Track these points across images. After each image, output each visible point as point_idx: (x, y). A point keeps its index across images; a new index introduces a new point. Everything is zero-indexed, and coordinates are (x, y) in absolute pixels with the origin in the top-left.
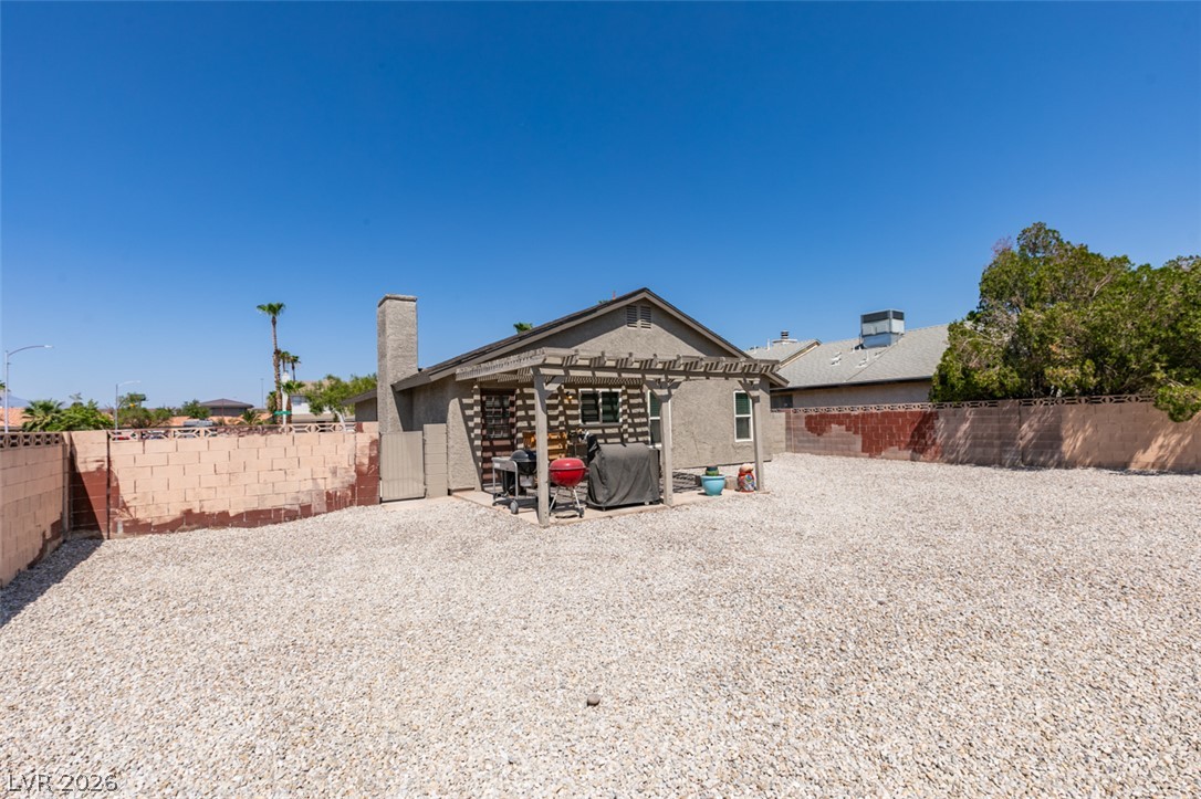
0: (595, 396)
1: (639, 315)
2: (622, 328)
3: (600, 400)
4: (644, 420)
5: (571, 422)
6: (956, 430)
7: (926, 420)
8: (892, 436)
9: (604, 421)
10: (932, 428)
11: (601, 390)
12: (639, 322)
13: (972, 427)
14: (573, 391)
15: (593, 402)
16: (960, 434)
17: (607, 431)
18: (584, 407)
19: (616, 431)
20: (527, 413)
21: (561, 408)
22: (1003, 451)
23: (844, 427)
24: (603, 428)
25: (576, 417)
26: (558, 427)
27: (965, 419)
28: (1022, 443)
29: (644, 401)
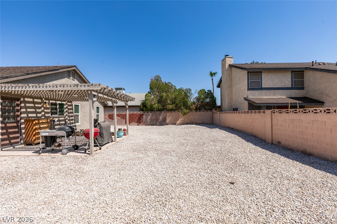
0: (56, 104)
1: (71, 75)
2: (66, 78)
3: (58, 106)
4: (72, 115)
5: (47, 115)
6: (148, 118)
7: (141, 116)
8: (133, 119)
9: (59, 115)
10: (142, 117)
11: (58, 102)
12: (71, 78)
13: (151, 117)
14: (47, 101)
15: (55, 107)
16: (148, 119)
18: (52, 109)
19: (63, 119)
20: (26, 110)
21: (43, 109)
22: (156, 122)
23: (120, 117)
24: (59, 118)
25: (48, 113)
26: (41, 117)
27: (149, 115)
28: (160, 120)
29: (72, 107)
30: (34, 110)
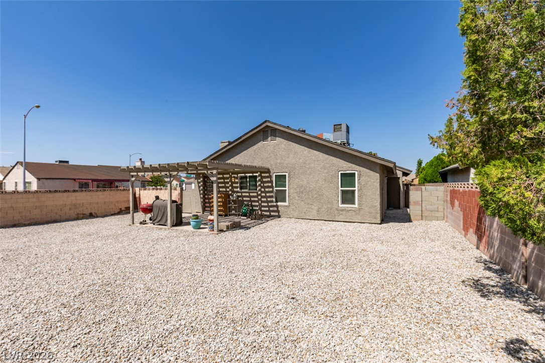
0: (246, 177)
1: (269, 135)
2: (260, 143)
3: (248, 180)
4: (271, 189)
5: (235, 190)
9: (249, 190)
11: (248, 175)
12: (270, 138)
14: (236, 176)
15: (245, 180)
17: (251, 194)
18: (241, 183)
19: (255, 194)
21: (230, 183)
23: (458, 203)
24: (249, 193)
25: (237, 187)
26: (229, 191)
29: (271, 179)
30: (224, 185)
